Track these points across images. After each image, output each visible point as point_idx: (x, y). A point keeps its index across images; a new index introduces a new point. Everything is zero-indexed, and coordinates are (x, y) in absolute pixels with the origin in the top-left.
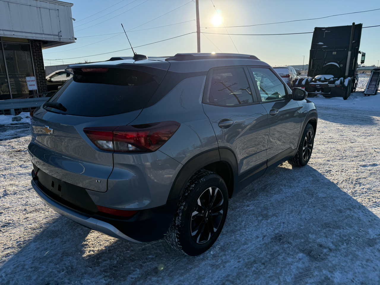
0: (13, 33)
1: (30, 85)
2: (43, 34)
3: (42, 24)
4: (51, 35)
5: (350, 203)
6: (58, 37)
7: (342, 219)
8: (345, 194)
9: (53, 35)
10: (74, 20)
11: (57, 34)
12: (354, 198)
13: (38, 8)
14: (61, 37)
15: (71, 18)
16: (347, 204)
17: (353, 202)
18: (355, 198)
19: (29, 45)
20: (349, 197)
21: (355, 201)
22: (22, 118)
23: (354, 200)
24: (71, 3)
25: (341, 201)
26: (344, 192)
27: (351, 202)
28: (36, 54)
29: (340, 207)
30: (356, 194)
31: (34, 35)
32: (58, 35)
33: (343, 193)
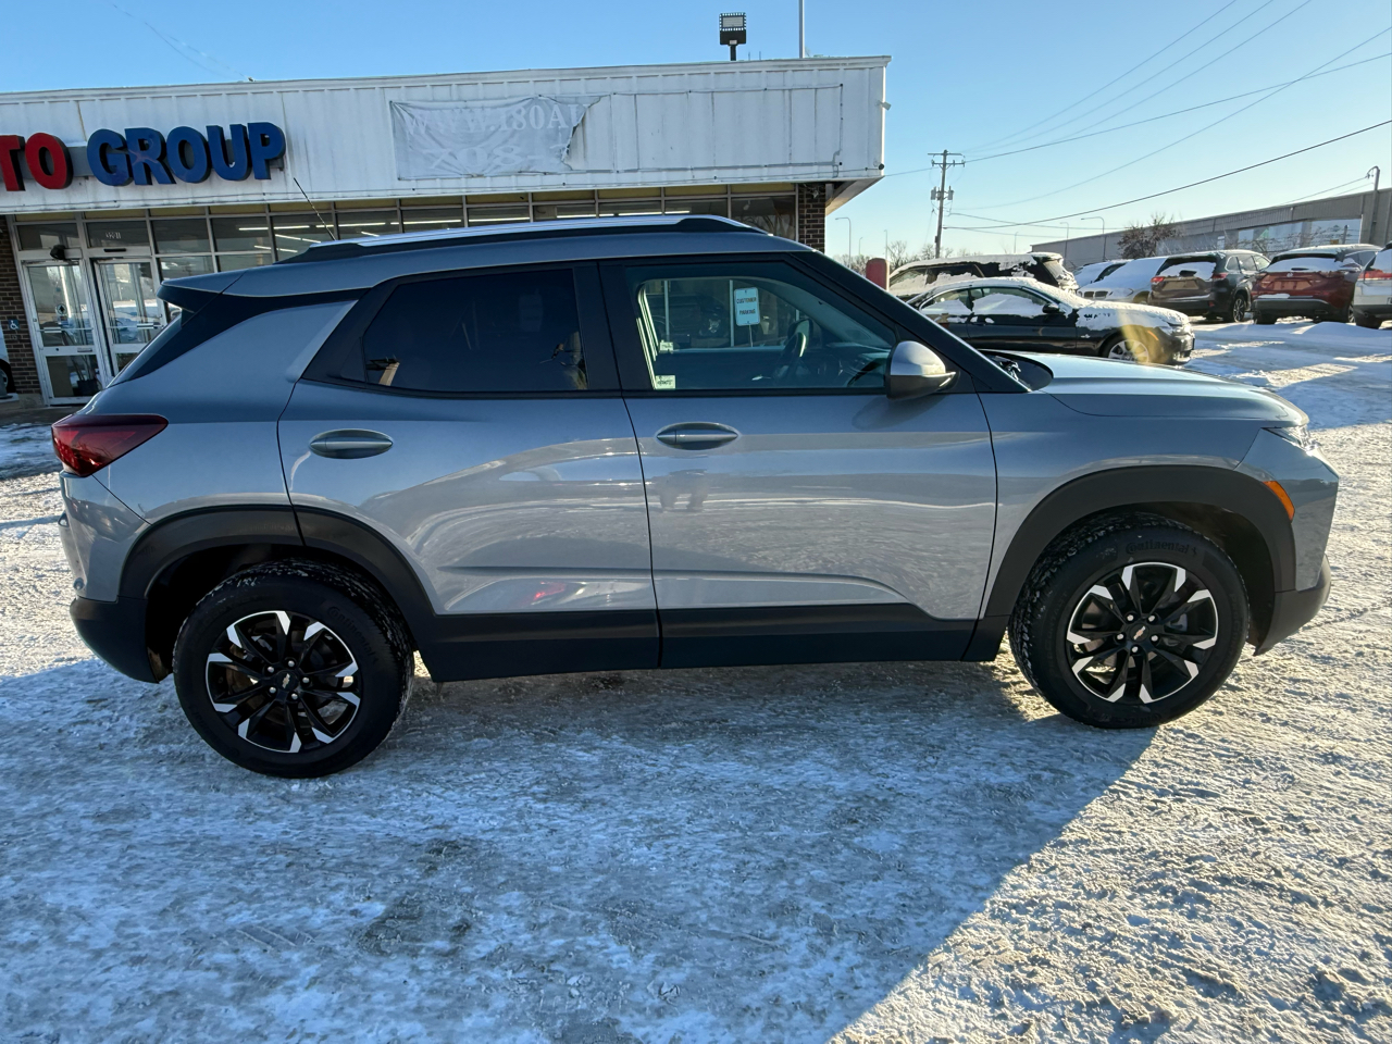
0: (715, 173)
1: (743, 312)
2: (791, 164)
3: (791, 137)
4: (811, 164)
6: (830, 168)
9: (816, 164)
10: (888, 106)
11: (831, 160)
13: (787, 92)
14: (840, 168)
15: (879, 104)
19: (794, 196)
24: (883, 57)
28: (808, 221)
31: (765, 171)
32: (832, 164)
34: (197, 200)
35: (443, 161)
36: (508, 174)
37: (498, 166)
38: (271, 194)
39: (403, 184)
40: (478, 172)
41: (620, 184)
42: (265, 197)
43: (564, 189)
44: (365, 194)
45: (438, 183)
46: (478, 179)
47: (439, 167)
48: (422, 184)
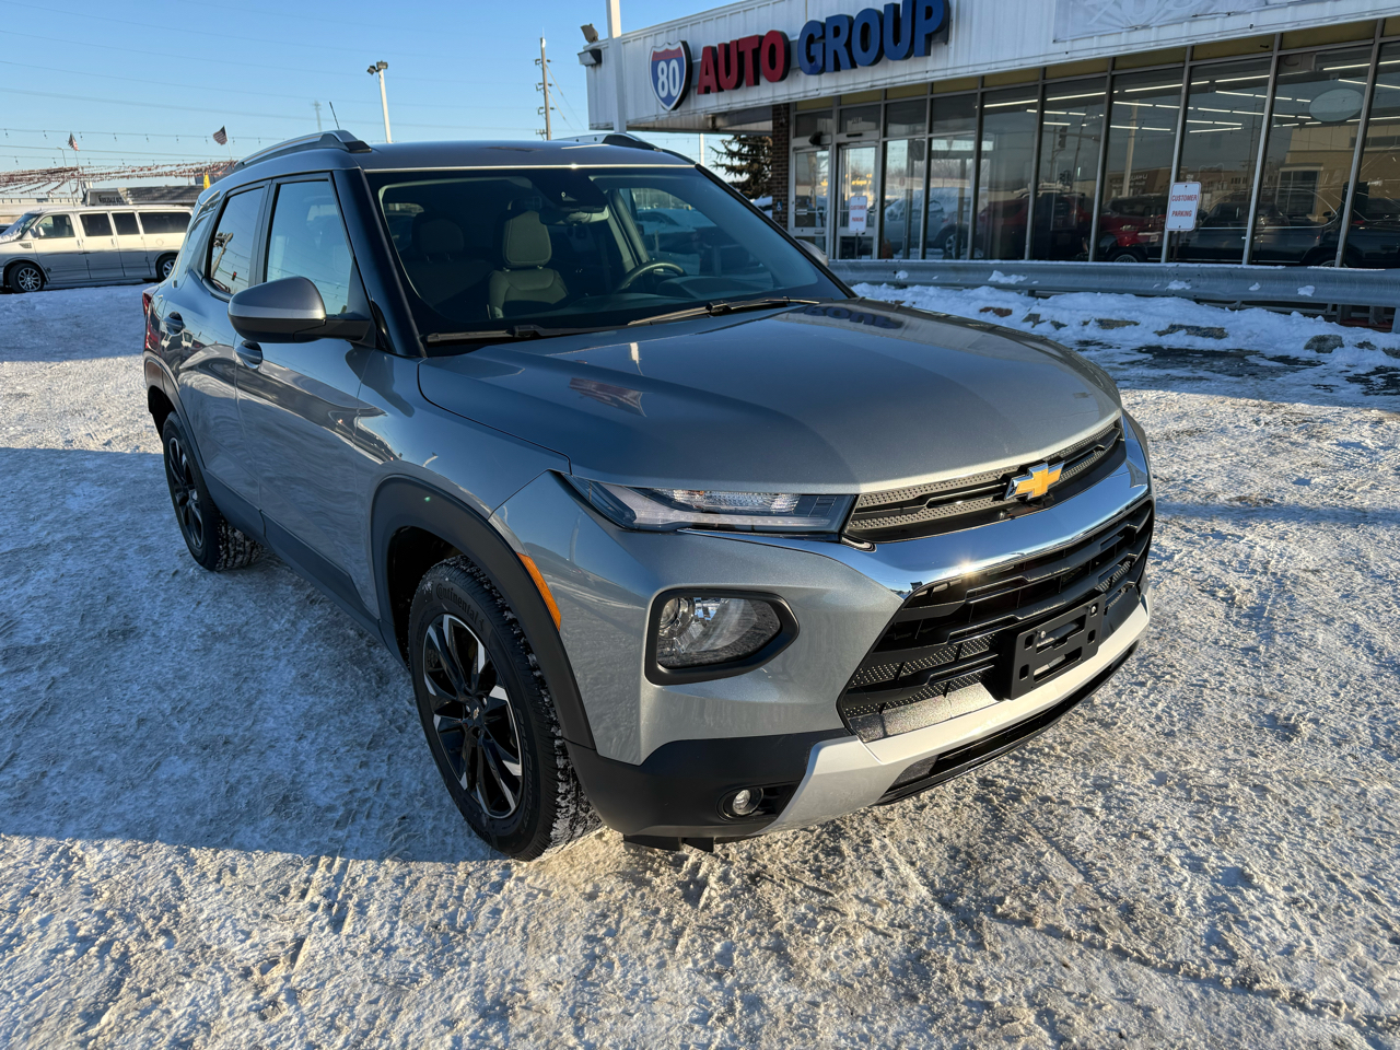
5: (45, 811)
7: (25, 743)
8: (98, 834)
12: (44, 840)
16: (52, 799)
17: (38, 818)
18: (43, 843)
20: (71, 827)
21: (32, 829)
22: (1342, 346)
23: (41, 833)
25: (83, 794)
26: (111, 835)
27: (45, 817)
29: (64, 769)
30: (53, 867)
33: (109, 829)
34: (875, 83)
35: (1106, 13)
36: (1178, 22)
37: (1169, 12)
38: (934, 71)
39: (1059, 47)
40: (1142, 22)
41: (1337, 17)
42: (928, 75)
43: (1251, 33)
44: (1017, 63)
45: (1095, 42)
46: (1143, 31)
47: (1100, 21)
48: (1079, 45)
